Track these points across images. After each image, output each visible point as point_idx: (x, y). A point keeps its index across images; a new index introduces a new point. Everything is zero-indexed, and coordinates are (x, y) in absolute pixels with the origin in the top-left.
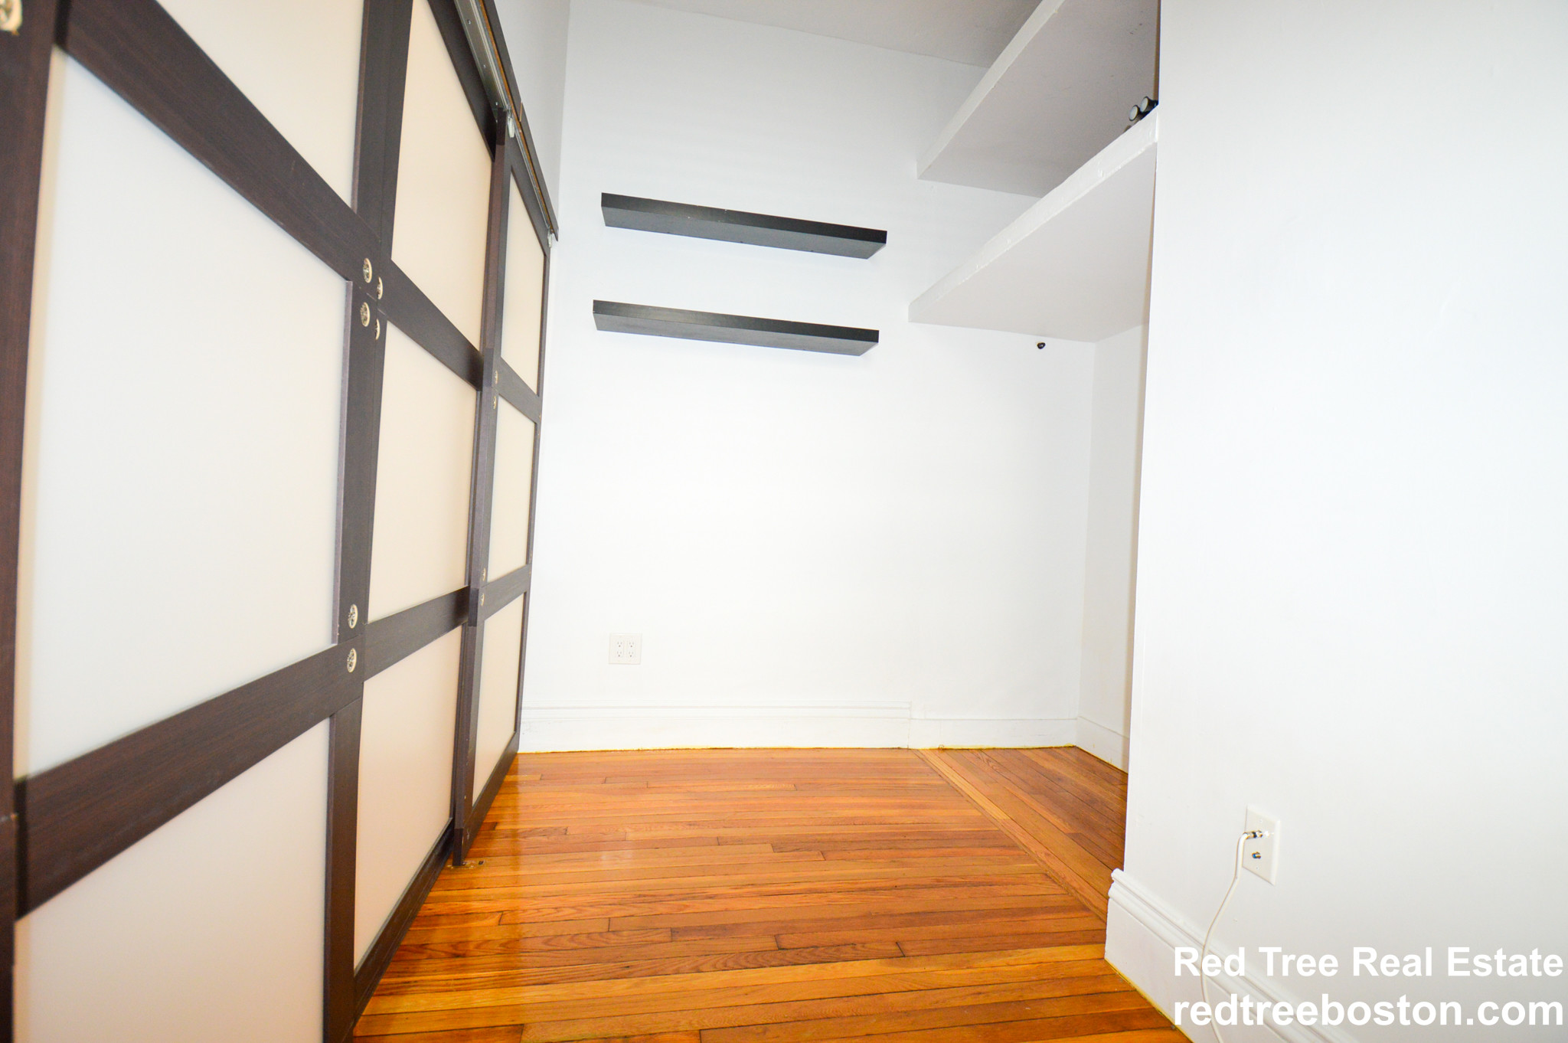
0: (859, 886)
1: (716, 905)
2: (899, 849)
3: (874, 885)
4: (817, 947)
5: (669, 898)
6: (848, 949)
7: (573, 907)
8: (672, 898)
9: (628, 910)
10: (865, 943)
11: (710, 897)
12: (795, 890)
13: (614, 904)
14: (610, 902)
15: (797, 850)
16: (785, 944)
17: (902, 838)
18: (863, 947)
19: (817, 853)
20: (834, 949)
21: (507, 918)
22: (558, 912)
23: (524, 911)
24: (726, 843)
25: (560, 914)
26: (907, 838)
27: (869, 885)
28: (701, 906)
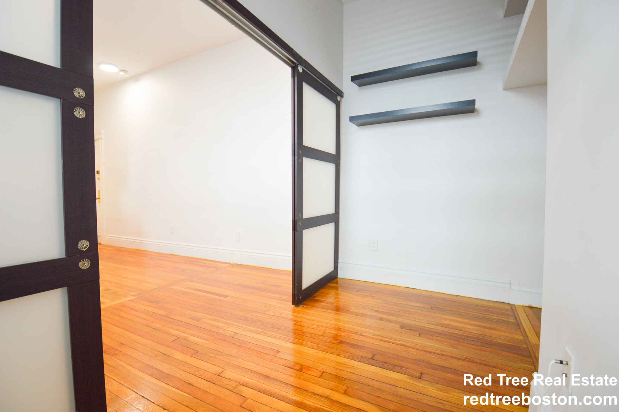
0: (425, 349)
1: (362, 338)
2: (460, 341)
3: (431, 351)
4: (387, 363)
5: (348, 332)
6: (399, 368)
7: (317, 326)
8: (349, 332)
9: (332, 331)
10: (407, 368)
11: (362, 335)
12: (395, 343)
13: (330, 328)
14: (329, 327)
15: (410, 330)
16: (375, 358)
17: (466, 338)
18: (406, 370)
19: (417, 333)
20: (393, 366)
21: (298, 323)
22: (312, 325)
23: (304, 323)
24: (383, 320)
25: (313, 326)
26: (468, 338)
27: (429, 350)
28: (356, 337)
